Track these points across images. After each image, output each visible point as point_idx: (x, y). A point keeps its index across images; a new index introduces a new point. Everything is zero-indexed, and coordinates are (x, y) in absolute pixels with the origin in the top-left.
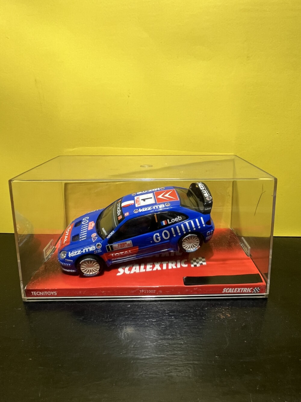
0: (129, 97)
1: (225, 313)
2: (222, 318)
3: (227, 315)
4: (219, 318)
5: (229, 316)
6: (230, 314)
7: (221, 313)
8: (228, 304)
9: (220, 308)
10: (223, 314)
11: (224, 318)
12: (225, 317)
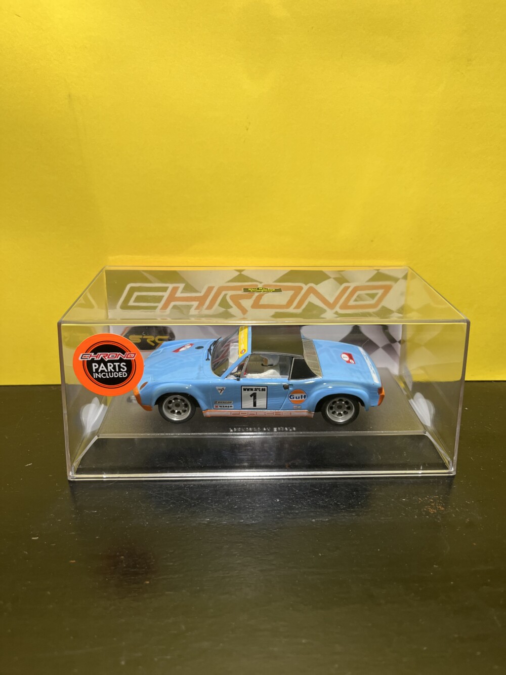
0: (247, 129)
1: (435, 505)
2: (432, 512)
3: (439, 508)
4: (428, 513)
5: (443, 509)
6: (442, 506)
7: (429, 504)
8: (436, 491)
9: (426, 498)
10: (432, 507)
11: (434, 513)
12: (436, 511)
